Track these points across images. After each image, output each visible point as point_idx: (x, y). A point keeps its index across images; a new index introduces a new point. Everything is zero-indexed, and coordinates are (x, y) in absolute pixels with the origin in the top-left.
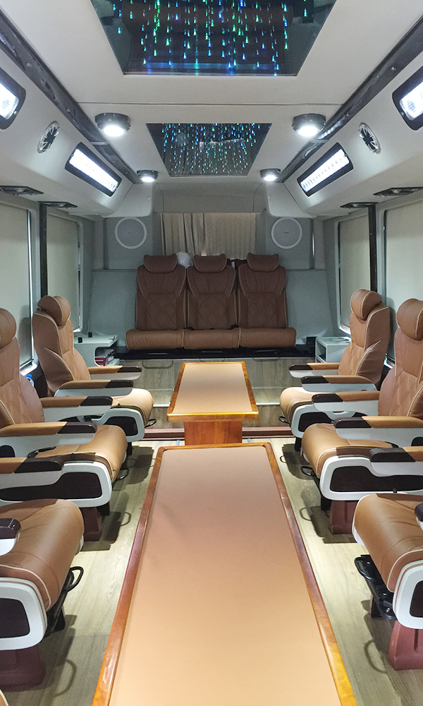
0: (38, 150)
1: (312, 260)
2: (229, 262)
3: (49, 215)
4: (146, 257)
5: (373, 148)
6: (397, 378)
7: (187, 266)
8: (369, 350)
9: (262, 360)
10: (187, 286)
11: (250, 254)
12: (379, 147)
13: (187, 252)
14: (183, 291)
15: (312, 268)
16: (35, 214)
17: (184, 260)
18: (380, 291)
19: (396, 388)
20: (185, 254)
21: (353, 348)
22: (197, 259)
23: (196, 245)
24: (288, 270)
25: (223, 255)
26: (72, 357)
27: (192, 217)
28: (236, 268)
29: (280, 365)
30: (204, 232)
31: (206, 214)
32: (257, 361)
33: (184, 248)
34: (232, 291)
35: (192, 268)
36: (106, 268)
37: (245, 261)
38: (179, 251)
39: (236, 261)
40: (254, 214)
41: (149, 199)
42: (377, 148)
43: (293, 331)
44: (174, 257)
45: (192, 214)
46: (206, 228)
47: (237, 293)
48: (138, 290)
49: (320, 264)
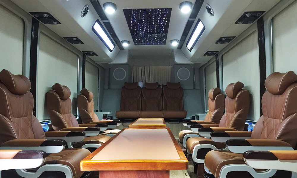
0: (81, 15)
1: (194, 85)
2: (159, 86)
3: (86, 60)
4: (125, 83)
5: (211, 14)
6: (226, 117)
7: (142, 87)
8: (216, 111)
9: (172, 124)
10: (142, 95)
11: (168, 82)
12: (213, 13)
13: (142, 82)
14: (140, 96)
15: (194, 88)
16: (81, 57)
17: (141, 85)
18: (221, 88)
19: (226, 120)
20: (142, 83)
21: (210, 113)
22: (146, 84)
23: (146, 80)
24: (184, 89)
25: (157, 83)
26: (93, 115)
27: (145, 68)
28: (162, 88)
29: (180, 126)
30: (150, 74)
31: (150, 67)
32: (170, 124)
33: (141, 81)
34: (161, 97)
35: (144, 88)
36: (109, 88)
37: (166, 85)
38: (139, 81)
39: (163, 85)
40: (170, 67)
41: (127, 56)
42: (212, 13)
43: (186, 112)
44: (137, 83)
45: (144, 67)
46: (150, 73)
47: (162, 99)
48: (122, 96)
49: (197, 87)
